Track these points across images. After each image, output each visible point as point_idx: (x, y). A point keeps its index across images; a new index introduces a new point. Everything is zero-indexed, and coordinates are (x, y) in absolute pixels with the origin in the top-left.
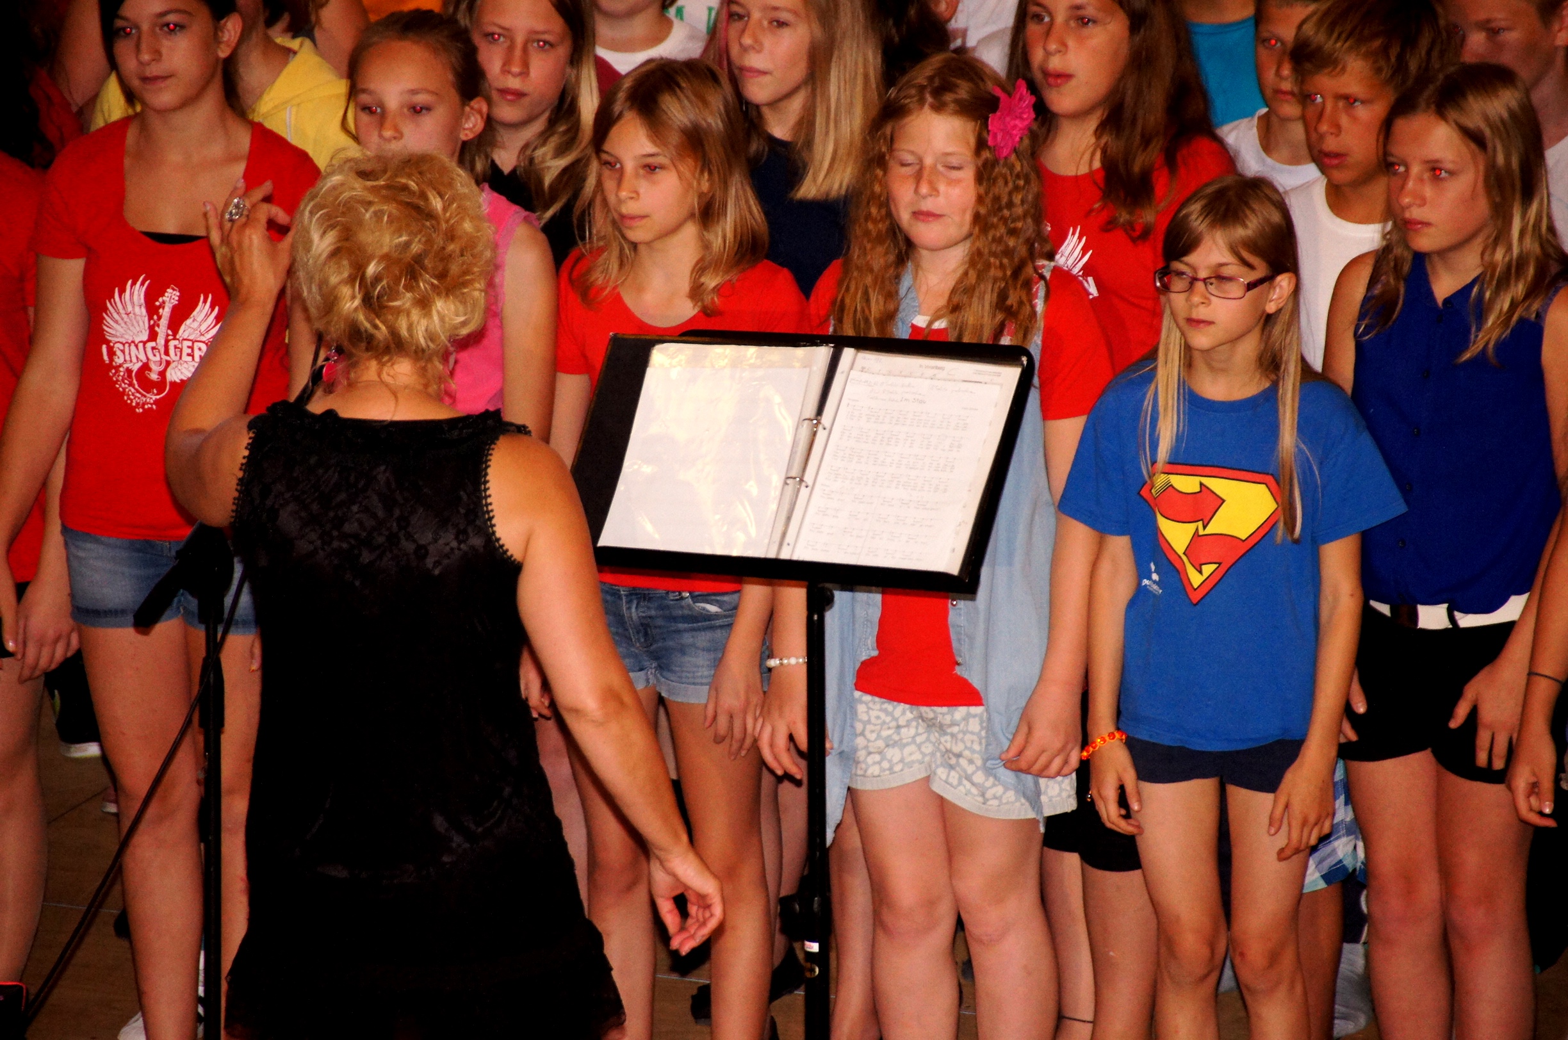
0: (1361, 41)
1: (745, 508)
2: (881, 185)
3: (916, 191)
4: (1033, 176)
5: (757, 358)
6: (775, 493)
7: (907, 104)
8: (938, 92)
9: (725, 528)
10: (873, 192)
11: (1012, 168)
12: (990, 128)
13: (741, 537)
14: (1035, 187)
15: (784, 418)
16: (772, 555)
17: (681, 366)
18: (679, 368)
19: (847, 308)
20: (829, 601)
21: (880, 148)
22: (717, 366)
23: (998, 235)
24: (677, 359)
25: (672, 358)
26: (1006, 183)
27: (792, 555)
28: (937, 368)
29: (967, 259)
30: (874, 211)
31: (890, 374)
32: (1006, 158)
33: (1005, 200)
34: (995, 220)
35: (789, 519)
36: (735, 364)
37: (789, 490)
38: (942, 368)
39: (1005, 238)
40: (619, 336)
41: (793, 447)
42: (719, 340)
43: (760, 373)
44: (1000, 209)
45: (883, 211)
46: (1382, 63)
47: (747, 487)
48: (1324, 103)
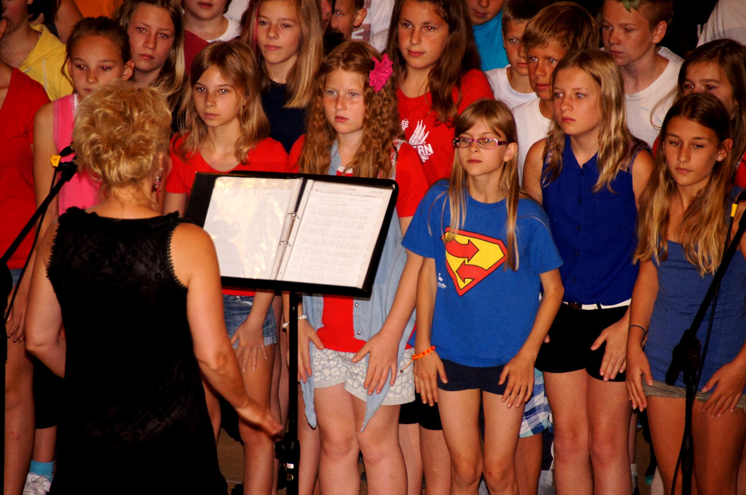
0: (556, 31)
1: (260, 256)
2: (320, 103)
3: (336, 107)
4: (392, 99)
5: (266, 184)
6: (274, 249)
7: (331, 66)
8: (346, 61)
9: (250, 266)
10: (316, 107)
11: (381, 96)
12: (370, 78)
13: (258, 270)
14: (393, 104)
15: (279, 213)
16: (273, 278)
17: (230, 188)
18: (229, 189)
19: (306, 161)
20: (300, 301)
21: (320, 86)
22: (247, 188)
23: (376, 128)
24: (228, 184)
25: (225, 184)
26: (379, 103)
27: (282, 278)
28: (352, 190)
29: (361, 139)
30: (317, 116)
31: (330, 192)
32: (379, 91)
33: (378, 111)
34: (374, 121)
35: (281, 261)
36: (256, 187)
37: (281, 247)
38: (354, 190)
39: (379, 129)
40: (200, 173)
41: (283, 227)
42: (248, 175)
43: (268, 191)
44: (376, 115)
45: (322, 116)
46: (565, 42)
47: (261, 245)
48: (538, 61)
